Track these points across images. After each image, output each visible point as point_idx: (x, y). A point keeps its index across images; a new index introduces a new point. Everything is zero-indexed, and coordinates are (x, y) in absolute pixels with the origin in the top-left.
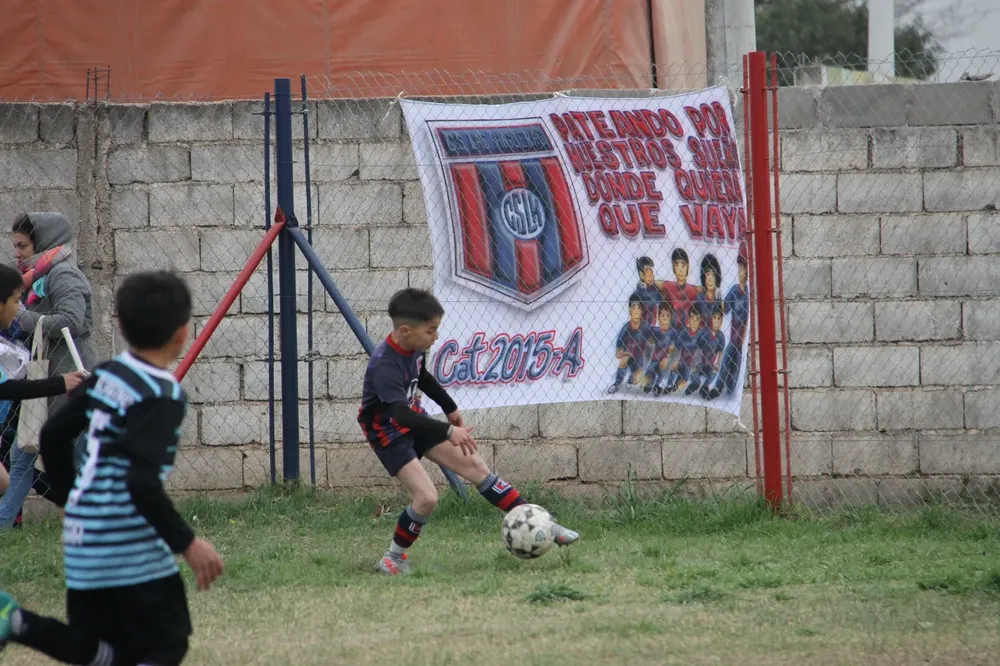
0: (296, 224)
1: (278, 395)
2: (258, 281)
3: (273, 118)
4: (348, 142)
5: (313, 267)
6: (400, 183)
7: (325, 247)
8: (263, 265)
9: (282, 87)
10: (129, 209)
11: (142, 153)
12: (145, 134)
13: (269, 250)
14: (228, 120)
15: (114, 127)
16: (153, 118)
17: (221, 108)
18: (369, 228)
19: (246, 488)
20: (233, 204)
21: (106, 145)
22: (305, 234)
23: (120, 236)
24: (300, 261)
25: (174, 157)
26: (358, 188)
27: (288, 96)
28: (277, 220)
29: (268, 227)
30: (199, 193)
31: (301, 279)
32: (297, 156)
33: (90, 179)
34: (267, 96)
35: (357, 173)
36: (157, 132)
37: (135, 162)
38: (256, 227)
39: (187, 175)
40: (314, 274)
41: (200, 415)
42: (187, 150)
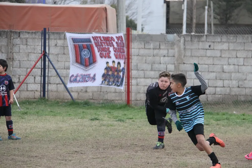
0: (46, 53)
1: (42, 82)
2: (39, 62)
3: (43, 35)
4: (55, 39)
5: (49, 60)
6: (64, 47)
7: (51, 57)
8: (40, 60)
9: (45, 29)
10: (16, 49)
11: (19, 39)
12: (19, 36)
13: (41, 57)
14: (34, 34)
15: (14, 35)
16: (21, 34)
17: (32, 32)
18: (58, 54)
19: (35, 98)
20: (34, 49)
21: (12, 38)
22: (48, 55)
23: (14, 54)
24: (47, 59)
25: (24, 40)
26: (57, 48)
27: (46, 31)
28: (43, 52)
29: (41, 53)
30: (28, 47)
31: (47, 63)
32: (47, 41)
33: (9, 43)
34: (42, 31)
35: (56, 45)
36: (22, 36)
37: (18, 41)
38: (39, 53)
39: (26, 43)
40: (49, 62)
41: (27, 85)
42: (27, 39)
